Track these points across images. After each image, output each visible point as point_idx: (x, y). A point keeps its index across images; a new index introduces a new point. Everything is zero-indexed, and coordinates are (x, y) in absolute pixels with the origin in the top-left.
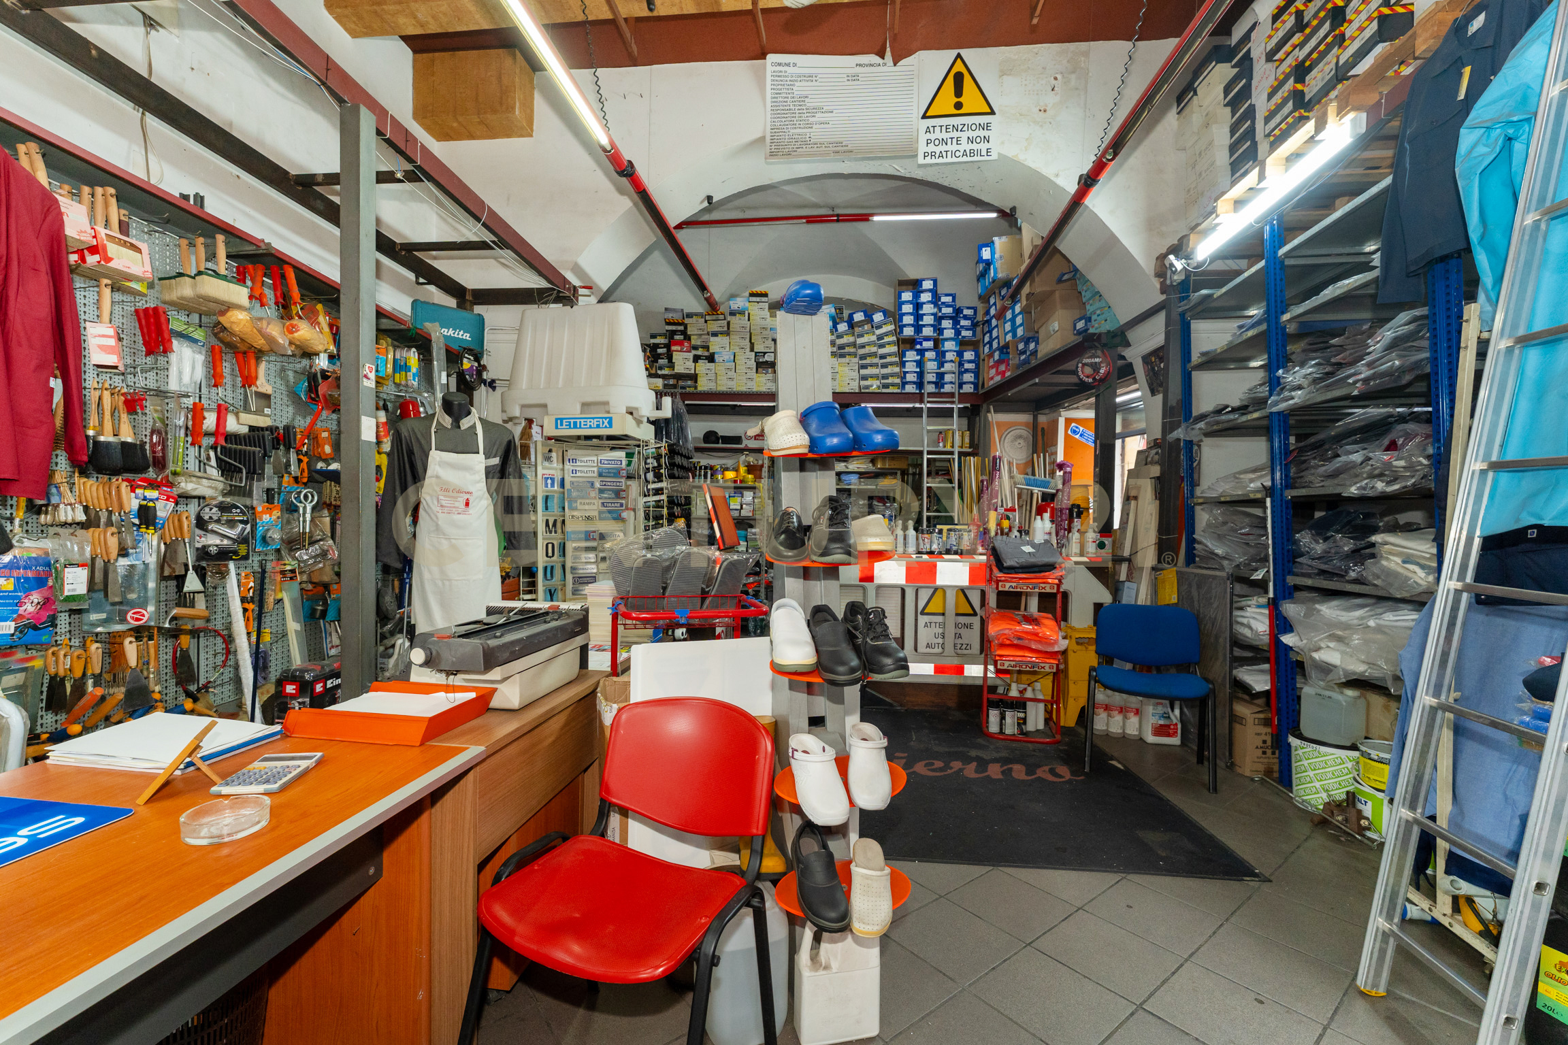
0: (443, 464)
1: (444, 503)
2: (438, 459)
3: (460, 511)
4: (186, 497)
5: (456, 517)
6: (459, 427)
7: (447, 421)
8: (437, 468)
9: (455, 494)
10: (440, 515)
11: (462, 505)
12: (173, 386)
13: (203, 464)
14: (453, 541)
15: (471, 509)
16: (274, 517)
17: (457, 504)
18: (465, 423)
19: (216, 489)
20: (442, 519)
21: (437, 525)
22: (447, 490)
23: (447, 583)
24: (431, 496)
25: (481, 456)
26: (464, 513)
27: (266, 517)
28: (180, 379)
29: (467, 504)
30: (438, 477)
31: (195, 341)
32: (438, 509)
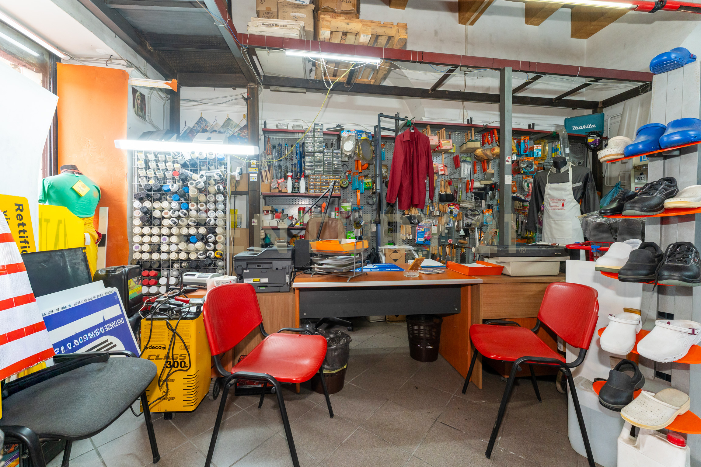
0: (551, 189)
1: (552, 205)
2: (549, 187)
3: (559, 208)
4: (463, 208)
5: (557, 211)
6: (560, 172)
7: (554, 170)
8: (549, 191)
9: (557, 201)
10: (550, 211)
11: (560, 206)
12: (462, 176)
13: (470, 199)
14: (556, 221)
15: (565, 207)
16: (490, 214)
17: (558, 205)
18: (563, 170)
19: (472, 205)
20: (551, 211)
21: (549, 215)
22: (553, 200)
23: (554, 239)
24: (547, 203)
25: (570, 183)
26: (561, 209)
27: (487, 214)
28: (464, 174)
29: (563, 205)
30: (549, 194)
31: (468, 162)
32: (550, 208)
